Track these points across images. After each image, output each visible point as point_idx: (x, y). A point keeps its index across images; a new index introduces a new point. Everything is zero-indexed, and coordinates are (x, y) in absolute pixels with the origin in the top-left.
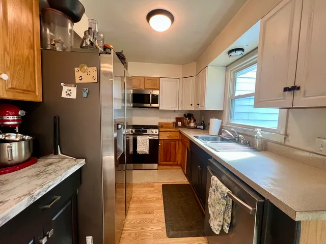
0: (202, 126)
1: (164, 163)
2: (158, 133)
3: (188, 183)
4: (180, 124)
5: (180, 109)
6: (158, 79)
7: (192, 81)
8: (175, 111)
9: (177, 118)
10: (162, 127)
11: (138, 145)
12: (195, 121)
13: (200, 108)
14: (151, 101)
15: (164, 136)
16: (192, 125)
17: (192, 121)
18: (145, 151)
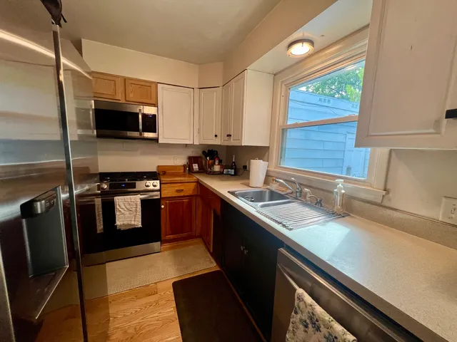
0: (233, 171)
1: (171, 237)
2: (158, 187)
3: (218, 269)
4: (196, 167)
5: (196, 143)
6: (153, 86)
7: (216, 95)
8: (186, 146)
9: (190, 158)
10: (165, 173)
11: (117, 213)
12: (220, 162)
13: (232, 142)
14: (141, 127)
15: (170, 192)
16: (217, 168)
17: (217, 163)
18: (133, 223)
